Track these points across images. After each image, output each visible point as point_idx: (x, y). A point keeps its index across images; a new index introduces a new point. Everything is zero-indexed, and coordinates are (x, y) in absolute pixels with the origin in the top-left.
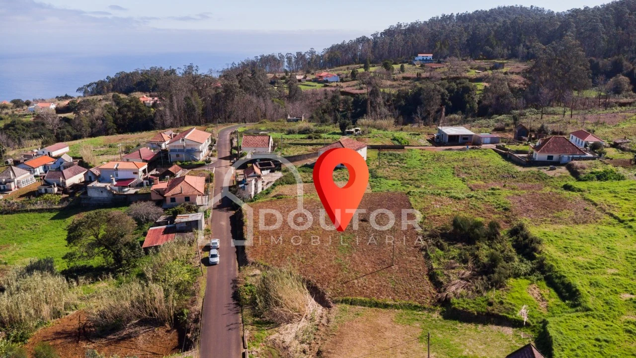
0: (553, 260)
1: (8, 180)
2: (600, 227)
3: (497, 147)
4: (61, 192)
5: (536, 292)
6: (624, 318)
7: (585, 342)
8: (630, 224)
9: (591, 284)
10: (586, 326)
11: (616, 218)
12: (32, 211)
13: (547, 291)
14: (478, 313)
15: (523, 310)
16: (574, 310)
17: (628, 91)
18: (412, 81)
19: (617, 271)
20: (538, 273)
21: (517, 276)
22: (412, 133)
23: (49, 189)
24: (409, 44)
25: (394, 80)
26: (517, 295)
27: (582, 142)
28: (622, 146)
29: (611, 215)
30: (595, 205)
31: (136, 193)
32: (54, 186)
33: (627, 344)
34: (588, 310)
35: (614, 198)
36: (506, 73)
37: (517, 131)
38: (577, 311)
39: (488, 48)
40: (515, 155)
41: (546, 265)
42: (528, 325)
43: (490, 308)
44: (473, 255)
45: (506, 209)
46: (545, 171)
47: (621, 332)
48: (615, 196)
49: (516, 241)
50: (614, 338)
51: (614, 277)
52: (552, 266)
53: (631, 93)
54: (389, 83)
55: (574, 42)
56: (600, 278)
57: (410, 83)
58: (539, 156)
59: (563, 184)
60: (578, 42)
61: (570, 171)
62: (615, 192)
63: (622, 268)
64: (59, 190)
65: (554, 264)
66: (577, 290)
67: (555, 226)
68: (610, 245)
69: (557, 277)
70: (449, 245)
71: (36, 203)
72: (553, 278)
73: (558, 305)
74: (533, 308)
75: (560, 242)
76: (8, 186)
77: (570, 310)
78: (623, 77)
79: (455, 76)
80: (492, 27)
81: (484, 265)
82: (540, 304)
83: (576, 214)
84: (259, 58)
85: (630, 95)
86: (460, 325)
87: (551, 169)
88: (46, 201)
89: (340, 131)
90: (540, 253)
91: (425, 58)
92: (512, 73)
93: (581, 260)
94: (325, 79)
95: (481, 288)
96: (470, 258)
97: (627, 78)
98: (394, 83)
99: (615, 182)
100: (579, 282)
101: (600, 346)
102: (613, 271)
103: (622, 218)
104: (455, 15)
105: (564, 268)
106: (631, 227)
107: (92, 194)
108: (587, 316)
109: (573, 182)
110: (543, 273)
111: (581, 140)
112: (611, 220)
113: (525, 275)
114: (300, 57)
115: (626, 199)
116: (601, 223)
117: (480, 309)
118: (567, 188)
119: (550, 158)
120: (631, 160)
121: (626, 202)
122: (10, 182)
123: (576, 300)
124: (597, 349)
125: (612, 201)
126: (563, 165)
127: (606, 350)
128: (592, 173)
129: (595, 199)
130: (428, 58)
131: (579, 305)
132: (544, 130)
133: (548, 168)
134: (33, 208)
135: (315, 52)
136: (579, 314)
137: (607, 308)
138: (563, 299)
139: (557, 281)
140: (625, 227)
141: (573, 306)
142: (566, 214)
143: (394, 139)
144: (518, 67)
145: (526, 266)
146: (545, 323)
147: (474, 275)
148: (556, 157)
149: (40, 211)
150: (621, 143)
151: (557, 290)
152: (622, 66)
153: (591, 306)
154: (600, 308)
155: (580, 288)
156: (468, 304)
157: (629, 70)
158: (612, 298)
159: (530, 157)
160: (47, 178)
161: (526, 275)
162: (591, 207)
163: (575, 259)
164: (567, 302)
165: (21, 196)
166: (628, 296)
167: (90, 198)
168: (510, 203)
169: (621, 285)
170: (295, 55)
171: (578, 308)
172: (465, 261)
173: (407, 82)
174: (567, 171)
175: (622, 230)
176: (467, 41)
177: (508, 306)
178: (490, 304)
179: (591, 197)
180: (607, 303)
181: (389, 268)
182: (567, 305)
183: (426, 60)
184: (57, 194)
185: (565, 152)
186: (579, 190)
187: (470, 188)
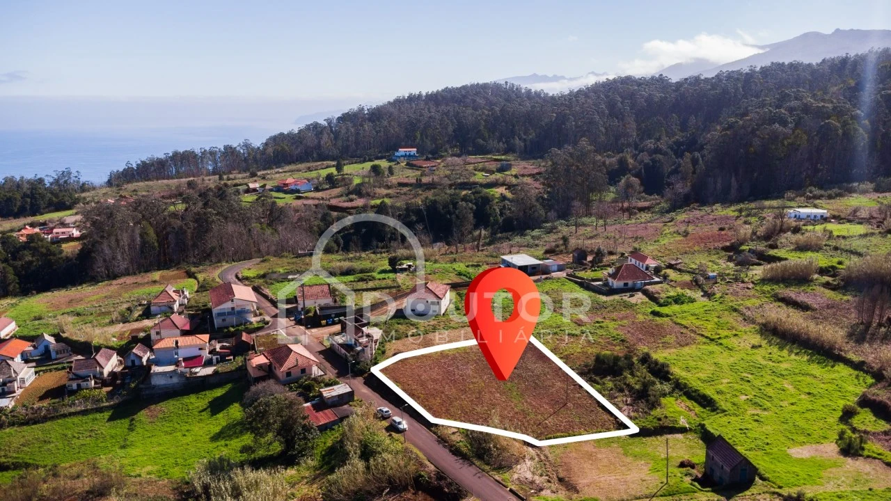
0: (684, 379)
1: (8, 379)
2: (699, 346)
3: (568, 275)
4: (100, 385)
5: (682, 405)
6: (749, 412)
7: (734, 432)
8: (720, 341)
9: (718, 392)
10: (729, 422)
11: (707, 337)
12: (71, 414)
13: (690, 403)
14: (654, 428)
15: (682, 420)
16: (715, 413)
17: (640, 193)
18: (410, 188)
19: (729, 381)
20: (677, 391)
21: (664, 395)
22: (471, 264)
23: (84, 384)
24: (382, 134)
25: (388, 187)
26: (672, 410)
27: (643, 265)
28: (678, 267)
29: (702, 335)
30: (687, 328)
31: (216, 373)
32: (91, 379)
33: (759, 429)
34: (724, 411)
35: (697, 320)
36: (516, 176)
37: (576, 255)
38: (718, 413)
39: (481, 141)
40: (592, 283)
41: (681, 383)
42: (691, 430)
43: (661, 422)
44: (625, 384)
45: (623, 341)
46: (626, 297)
47: (752, 422)
48: (698, 318)
49: (649, 368)
50: (750, 426)
51: (730, 385)
52: (686, 383)
53: (643, 194)
54: (384, 191)
55: (589, 148)
56: (721, 387)
57: (410, 190)
58: (616, 284)
59: (650, 310)
60: (593, 147)
61: (647, 297)
62: (696, 315)
63: (732, 378)
64: (96, 383)
65: (686, 382)
66: (712, 399)
67: (668, 351)
68: (715, 361)
69: (693, 392)
70: (601, 378)
71: (74, 404)
72: (690, 393)
73: (702, 412)
74: (687, 418)
75: (680, 364)
76: (9, 388)
77: (712, 414)
78: (634, 178)
79: (462, 180)
80: (480, 115)
81: (638, 391)
82: (690, 413)
83: (677, 338)
84: (171, 154)
85: (643, 197)
86: (644, 439)
87: (632, 296)
88: (86, 398)
89: (390, 268)
90: (672, 375)
91: (408, 154)
92: (523, 176)
93: (702, 376)
94: (293, 187)
95: (646, 410)
96: (625, 387)
97: (637, 179)
98: (389, 191)
99: (691, 304)
100: (709, 392)
101: (745, 433)
102: (726, 381)
103: (712, 337)
104: (424, 94)
105: (694, 384)
106: (721, 344)
107: (156, 381)
108: (726, 415)
109: (657, 309)
110: (681, 390)
111: (641, 263)
112: (704, 340)
113: (669, 393)
114: (229, 151)
115: (707, 320)
116: (699, 344)
117: (654, 425)
118: (655, 313)
119: (626, 284)
120: (691, 281)
121: (707, 322)
122: (11, 382)
123: (714, 406)
124: (744, 435)
125: (698, 323)
126: (638, 290)
127: (749, 435)
128: (668, 297)
129: (684, 322)
130: (412, 154)
131: (717, 408)
132: (601, 253)
133: (628, 294)
134: (72, 410)
135: (250, 145)
136: (721, 415)
137: (735, 407)
138: (704, 407)
139: (694, 394)
140: (717, 345)
141: (713, 410)
142: (671, 339)
143: (460, 274)
144: (525, 168)
145: (667, 387)
146: (703, 426)
147: (634, 400)
148: (630, 283)
149: (84, 413)
150: (676, 264)
151: (696, 401)
152: (628, 164)
153: (726, 409)
154: (731, 408)
155: (712, 397)
156: (644, 422)
157: (637, 170)
158: (735, 400)
159: (606, 284)
160: (76, 369)
161: (671, 394)
162: (684, 331)
163: (697, 375)
164: (707, 408)
165: (42, 398)
166: (744, 397)
167: (154, 387)
168: (622, 334)
169: (736, 390)
170: (222, 149)
171: (718, 411)
172: (621, 390)
173: (405, 189)
174: (644, 297)
175: (716, 347)
176: (454, 131)
177: (672, 419)
178: (659, 419)
179: (679, 321)
180: (734, 404)
181: (565, 407)
182: (708, 410)
183: (410, 156)
184: (95, 388)
185: (637, 278)
186: (667, 316)
187: (576, 323)
